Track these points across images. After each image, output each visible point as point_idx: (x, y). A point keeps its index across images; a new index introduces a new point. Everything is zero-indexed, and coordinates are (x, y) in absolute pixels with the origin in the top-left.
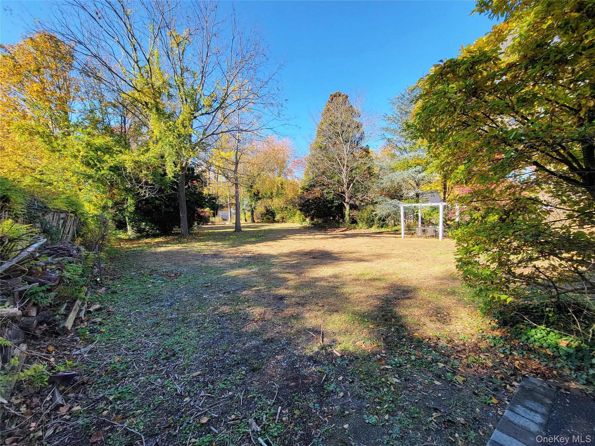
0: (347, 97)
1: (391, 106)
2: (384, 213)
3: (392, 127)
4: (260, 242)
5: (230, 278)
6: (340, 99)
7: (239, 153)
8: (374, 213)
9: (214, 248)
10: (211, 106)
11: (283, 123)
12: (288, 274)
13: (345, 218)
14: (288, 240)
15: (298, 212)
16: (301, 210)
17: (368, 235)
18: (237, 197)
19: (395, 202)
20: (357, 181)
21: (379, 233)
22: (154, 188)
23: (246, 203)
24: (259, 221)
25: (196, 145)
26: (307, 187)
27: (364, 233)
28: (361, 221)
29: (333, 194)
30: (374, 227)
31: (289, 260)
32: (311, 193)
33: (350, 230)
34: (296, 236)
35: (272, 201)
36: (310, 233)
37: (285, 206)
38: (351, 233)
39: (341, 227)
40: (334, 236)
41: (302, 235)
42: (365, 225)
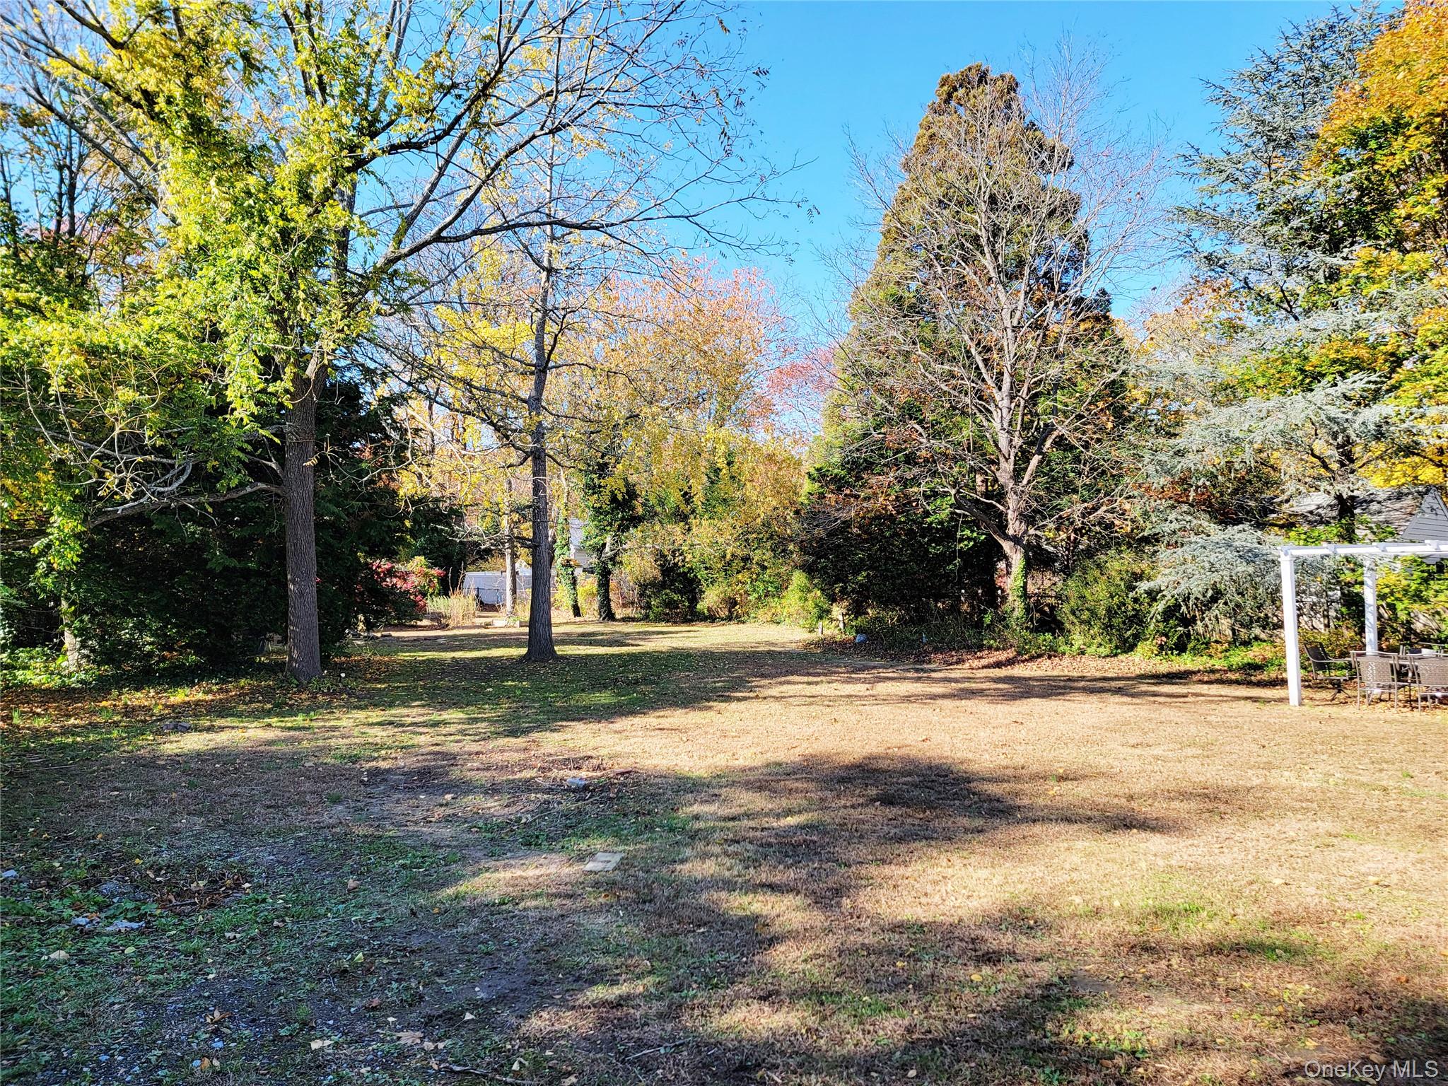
0: (1013, 87)
1: (1218, 112)
2: (1197, 586)
3: (1223, 204)
4: (632, 713)
5: (472, 912)
6: (985, 96)
7: (551, 327)
8: (1143, 586)
9: (424, 740)
10: (427, 111)
11: (742, 191)
12: (772, 898)
13: (1007, 607)
14: (755, 705)
15: (799, 578)
16: (809, 569)
17: (1122, 687)
18: (538, 511)
19: (1243, 535)
20: (1060, 442)
21: (1171, 678)
22: (167, 468)
23: (577, 536)
24: (629, 612)
25: (368, 282)
26: (836, 471)
27: (1098, 675)
28: (1082, 622)
29: (953, 500)
30: (1143, 648)
31: (766, 810)
32: (857, 497)
33: (1032, 659)
34: (789, 683)
35: (689, 530)
36: (853, 672)
37: (739, 552)
38: (1039, 673)
39: (990, 648)
40: (960, 686)
41: (815, 679)
42: (1099, 640)
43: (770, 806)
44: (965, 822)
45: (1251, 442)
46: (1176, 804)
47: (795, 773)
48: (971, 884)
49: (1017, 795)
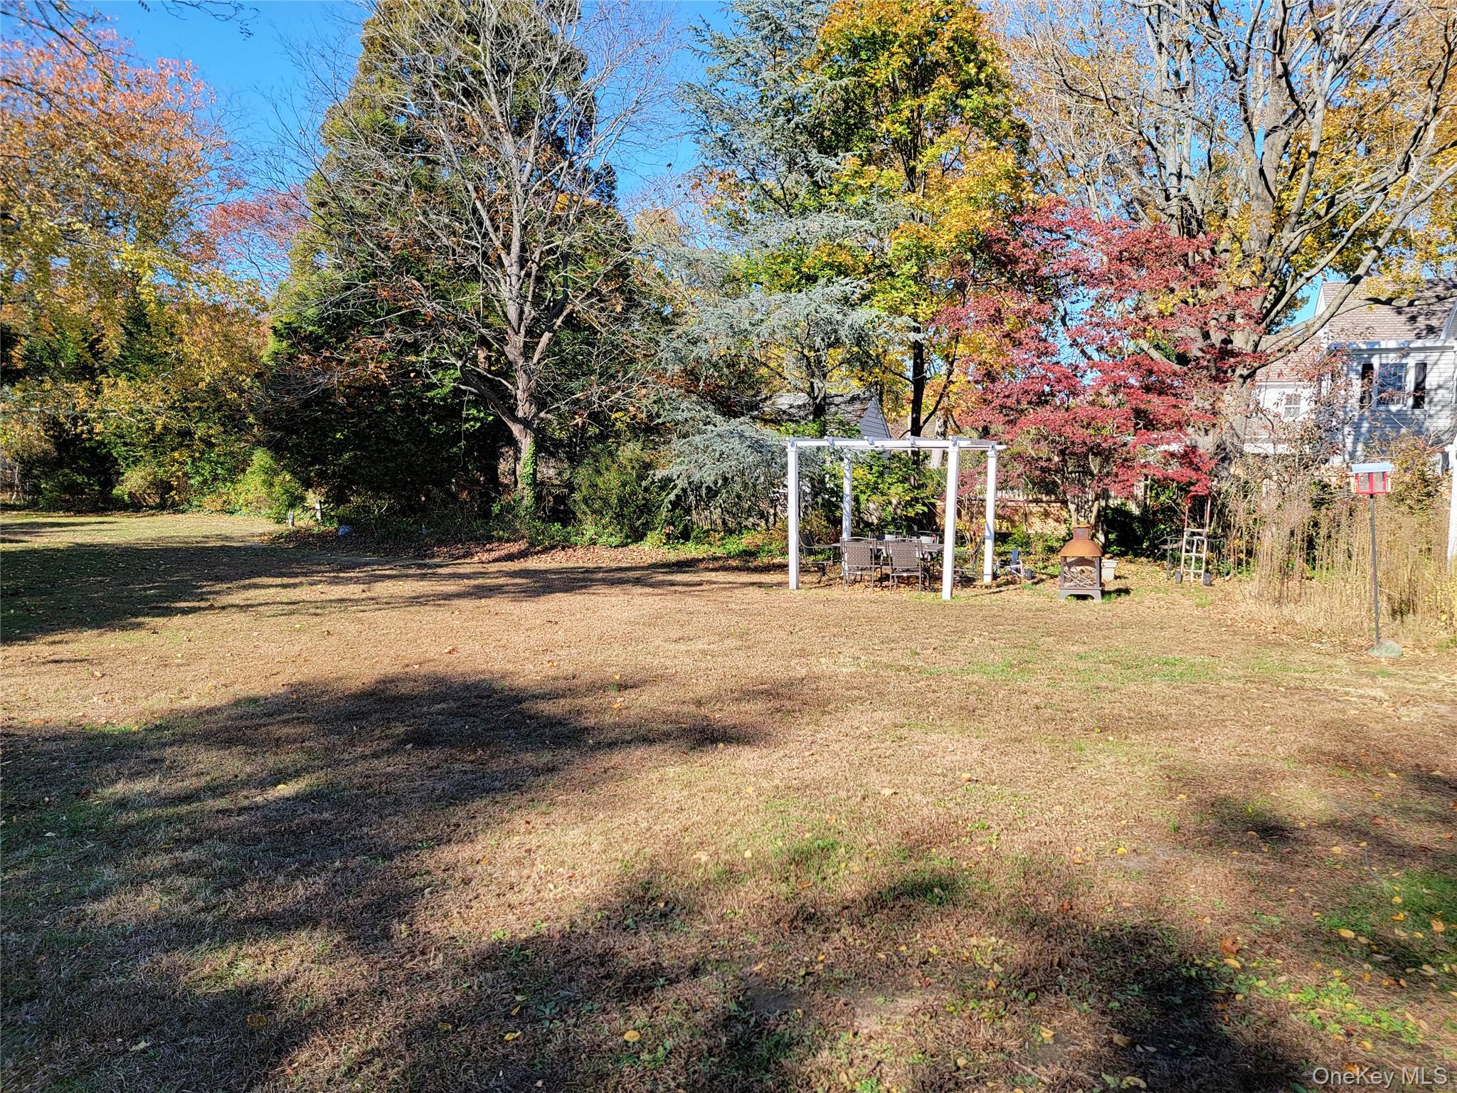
8: (654, 475)
13: (516, 496)
14: (210, 618)
15: (261, 458)
16: (276, 448)
17: (640, 577)
21: (681, 566)
26: (311, 328)
27: (614, 565)
28: (594, 512)
29: (458, 373)
30: (652, 538)
31: (242, 776)
32: (340, 362)
33: (546, 550)
34: (256, 586)
35: (98, 392)
36: (340, 570)
37: (175, 425)
38: (554, 565)
39: (500, 539)
40: (473, 582)
41: (292, 581)
42: (610, 529)
43: (248, 769)
44: (529, 758)
45: (758, 336)
46: (745, 707)
47: (280, 713)
48: (568, 855)
49: (579, 713)
